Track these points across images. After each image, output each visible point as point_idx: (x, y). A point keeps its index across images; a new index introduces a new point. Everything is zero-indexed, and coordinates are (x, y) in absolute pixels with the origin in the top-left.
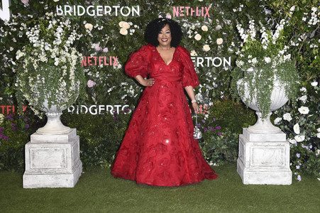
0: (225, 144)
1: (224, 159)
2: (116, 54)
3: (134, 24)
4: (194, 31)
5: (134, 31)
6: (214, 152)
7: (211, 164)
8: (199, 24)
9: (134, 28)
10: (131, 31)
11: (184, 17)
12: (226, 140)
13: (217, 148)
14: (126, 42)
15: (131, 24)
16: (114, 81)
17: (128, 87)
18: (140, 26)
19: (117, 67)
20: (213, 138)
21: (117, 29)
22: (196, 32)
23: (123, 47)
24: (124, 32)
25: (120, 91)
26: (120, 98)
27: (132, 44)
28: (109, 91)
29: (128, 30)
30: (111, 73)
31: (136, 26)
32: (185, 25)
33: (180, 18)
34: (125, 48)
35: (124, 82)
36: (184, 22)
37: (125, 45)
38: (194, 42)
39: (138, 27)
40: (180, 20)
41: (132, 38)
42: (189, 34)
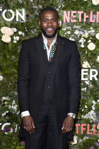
3: (19, 30)
4: (87, 39)
5: (18, 38)
8: (93, 31)
9: (18, 35)
10: (15, 38)
11: (75, 23)
14: (9, 51)
15: (15, 30)
17: (10, 102)
18: (26, 33)
22: (90, 41)
23: (5, 56)
24: (6, 39)
29: (12, 37)
31: (20, 33)
32: (77, 32)
33: (71, 24)
34: (8, 57)
35: (6, 96)
36: (76, 29)
37: (7, 54)
38: (86, 52)
39: (23, 34)
40: (72, 27)
41: (15, 47)
42: (81, 43)
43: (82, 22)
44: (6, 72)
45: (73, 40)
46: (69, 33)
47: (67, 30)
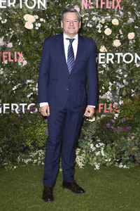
0: (135, 145)
1: (134, 161)
2: (21, 49)
3: (40, 17)
4: (104, 25)
5: (39, 25)
6: (124, 153)
7: (121, 166)
8: (110, 17)
9: (40, 22)
10: (37, 25)
11: (93, 10)
12: (137, 141)
13: (127, 149)
14: (31, 37)
15: (37, 17)
16: (19, 79)
17: (34, 85)
18: (47, 20)
19: (22, 63)
20: (123, 138)
21: (22, 22)
22: (106, 27)
23: (28, 42)
24: (29, 26)
25: (25, 89)
26: (25, 97)
27: (38, 39)
28: (14, 89)
29: (34, 24)
30: (16, 70)
31: (42, 20)
32: (94, 18)
33: (89, 11)
34: (31, 43)
35: (30, 79)
36: (93, 15)
37: (30, 40)
38: (103, 37)
39: (45, 21)
40: (89, 13)
41: (37, 33)
42: (98, 29)
43: (99, 9)
44: (30, 57)
45: (91, 26)
46: (87, 19)
47: (85, 16)
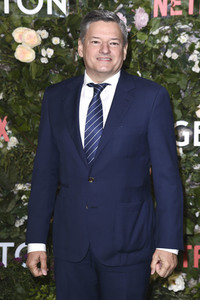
2: (5, 109)
3: (52, 34)
5: (50, 52)
9: (52, 46)
10: (43, 53)
11: (181, 19)
14: (30, 81)
15: (45, 34)
18: (68, 41)
19: (5, 143)
21: (10, 46)
23: (21, 93)
24: (25, 54)
25: (11, 206)
26: (11, 226)
27: (45, 86)
29: (37, 50)
31: (56, 41)
32: (183, 39)
33: (170, 21)
34: (29, 94)
35: (23, 182)
36: (181, 31)
37: (26, 88)
39: (63, 43)
40: (172, 26)
41: (45, 72)
42: (193, 63)
43: (196, 16)
44: (25, 127)
45: (175, 56)
46: (166, 39)
47: (162, 34)
